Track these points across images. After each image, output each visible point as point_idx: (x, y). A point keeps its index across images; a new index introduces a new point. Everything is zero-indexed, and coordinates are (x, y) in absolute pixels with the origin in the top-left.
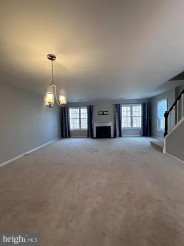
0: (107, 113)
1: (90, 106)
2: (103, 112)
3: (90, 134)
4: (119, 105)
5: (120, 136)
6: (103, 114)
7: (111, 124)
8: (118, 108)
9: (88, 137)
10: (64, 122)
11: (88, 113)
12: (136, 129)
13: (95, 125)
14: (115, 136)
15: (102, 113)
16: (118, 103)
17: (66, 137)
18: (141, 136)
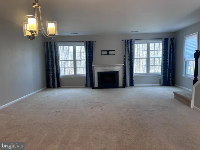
0: (113, 53)
1: (90, 42)
2: (108, 51)
3: (88, 82)
4: (131, 40)
5: (132, 85)
6: (108, 54)
7: (118, 68)
8: (129, 46)
9: (86, 86)
10: (50, 65)
11: (86, 52)
12: (155, 75)
13: (97, 69)
14: (125, 86)
15: (106, 53)
16: (129, 39)
17: (54, 87)
18: (161, 85)
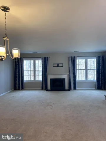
0: (61, 65)
1: (45, 58)
2: (58, 64)
3: (44, 86)
4: (74, 57)
5: (75, 88)
6: (58, 66)
7: (65, 76)
8: (73, 61)
9: (42, 89)
10: (17, 73)
11: (43, 65)
12: (91, 82)
13: (50, 77)
14: (70, 89)
15: (56, 65)
16: (73, 56)
17: (19, 89)
18: (96, 89)
